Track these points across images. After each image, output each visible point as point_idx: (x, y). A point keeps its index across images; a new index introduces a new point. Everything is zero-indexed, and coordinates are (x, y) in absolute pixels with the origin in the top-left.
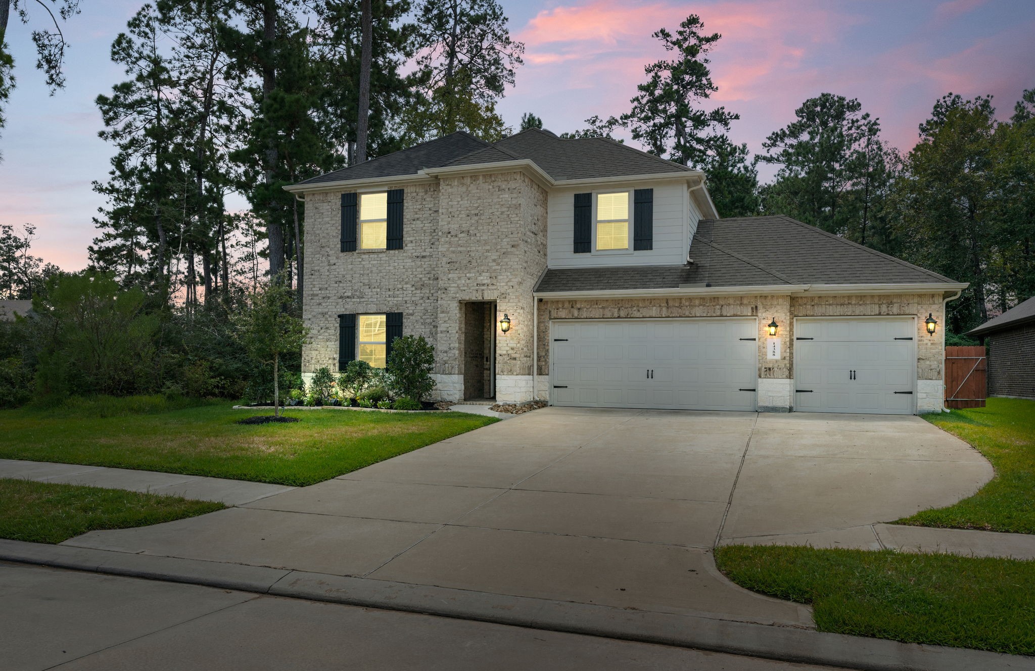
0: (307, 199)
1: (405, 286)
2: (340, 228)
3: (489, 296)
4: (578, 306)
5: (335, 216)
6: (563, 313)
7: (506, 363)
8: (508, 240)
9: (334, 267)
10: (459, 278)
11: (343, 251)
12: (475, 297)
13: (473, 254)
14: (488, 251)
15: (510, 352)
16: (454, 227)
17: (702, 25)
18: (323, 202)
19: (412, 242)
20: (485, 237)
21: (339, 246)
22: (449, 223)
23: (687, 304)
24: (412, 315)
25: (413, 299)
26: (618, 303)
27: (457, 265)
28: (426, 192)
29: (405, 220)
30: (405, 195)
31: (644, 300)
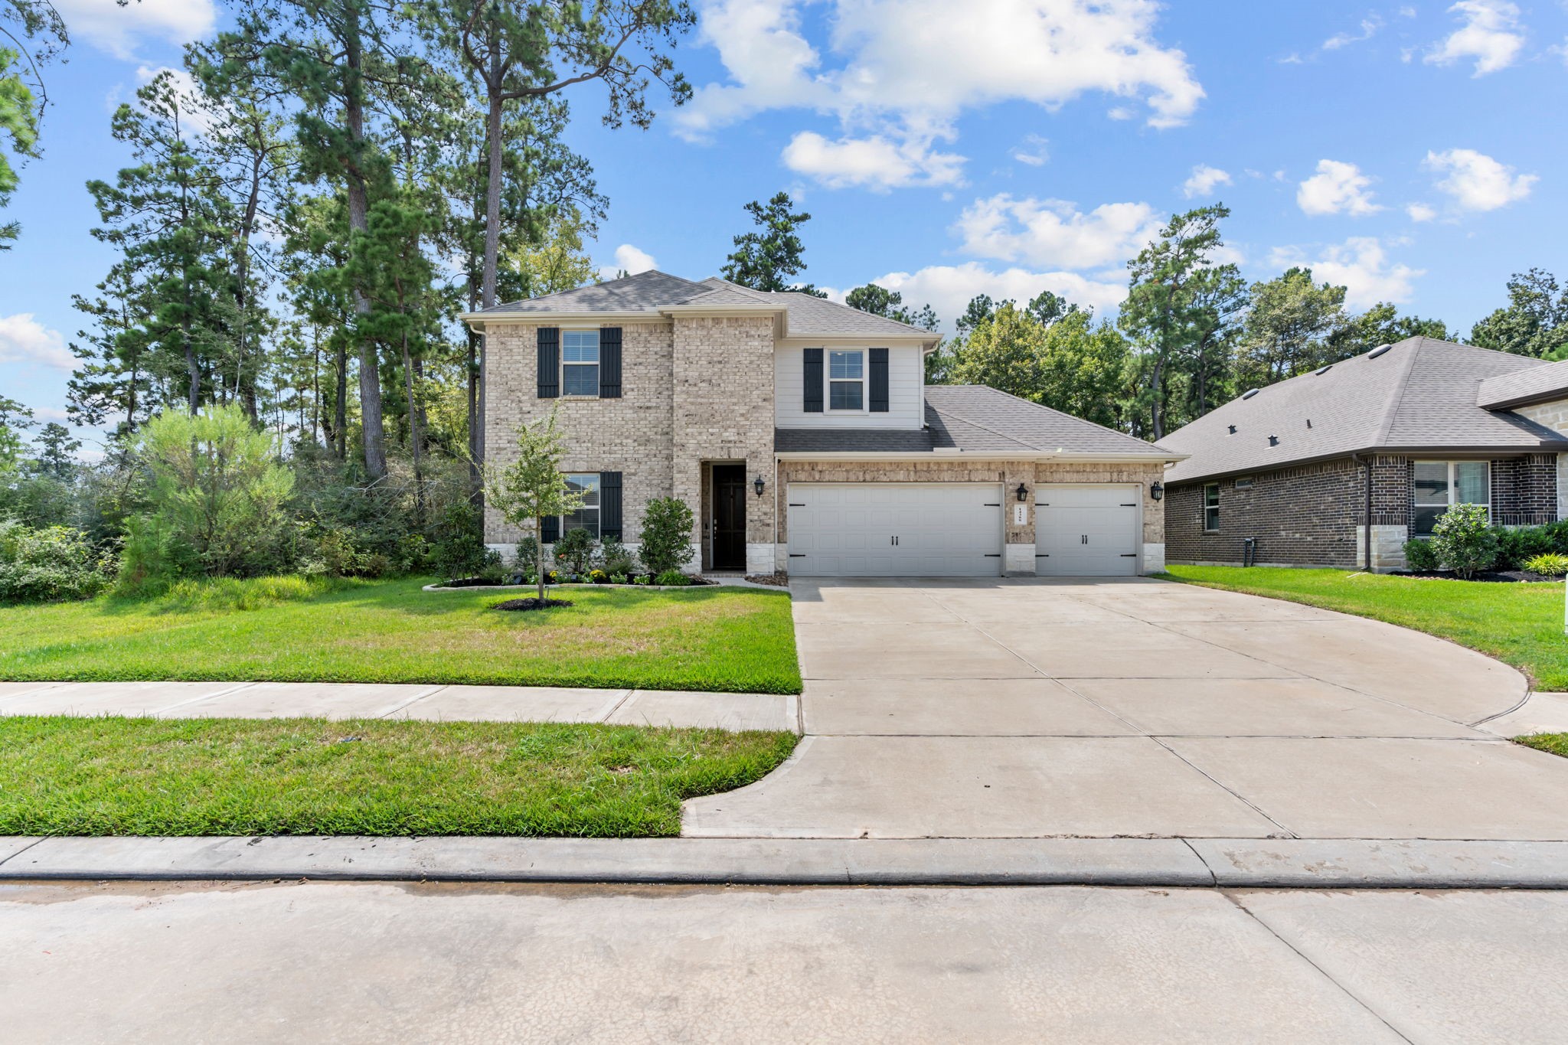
0: (489, 331)
1: (625, 441)
2: (536, 368)
3: (737, 455)
4: (820, 468)
5: (530, 354)
6: (802, 476)
7: (758, 530)
8: (758, 392)
9: (528, 416)
10: (700, 434)
11: (540, 396)
12: (717, 455)
13: (716, 407)
14: (735, 404)
15: (763, 517)
16: (693, 374)
17: (790, 205)
18: (512, 336)
19: (633, 390)
20: (730, 388)
21: (535, 390)
22: (686, 370)
23: (935, 468)
24: (634, 474)
25: (635, 456)
26: (863, 466)
27: (697, 419)
28: (651, 334)
29: (624, 364)
30: (623, 336)
31: (891, 463)
